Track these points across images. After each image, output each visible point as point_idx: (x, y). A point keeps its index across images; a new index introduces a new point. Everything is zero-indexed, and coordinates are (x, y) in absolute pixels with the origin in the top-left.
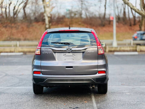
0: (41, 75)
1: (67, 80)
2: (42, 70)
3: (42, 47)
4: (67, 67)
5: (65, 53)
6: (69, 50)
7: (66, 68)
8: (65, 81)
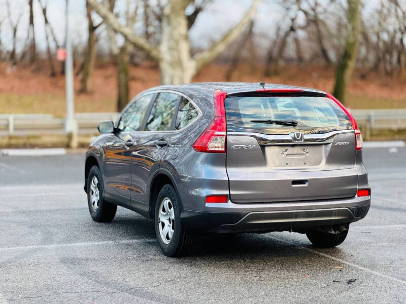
0: (230, 205)
1: (296, 215)
2: (232, 193)
3: (228, 133)
4: (295, 182)
5: (286, 148)
6: (298, 140)
7: (294, 186)
8: (291, 218)
